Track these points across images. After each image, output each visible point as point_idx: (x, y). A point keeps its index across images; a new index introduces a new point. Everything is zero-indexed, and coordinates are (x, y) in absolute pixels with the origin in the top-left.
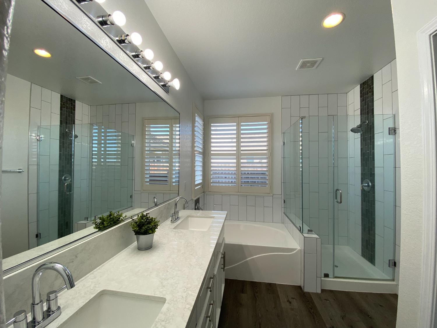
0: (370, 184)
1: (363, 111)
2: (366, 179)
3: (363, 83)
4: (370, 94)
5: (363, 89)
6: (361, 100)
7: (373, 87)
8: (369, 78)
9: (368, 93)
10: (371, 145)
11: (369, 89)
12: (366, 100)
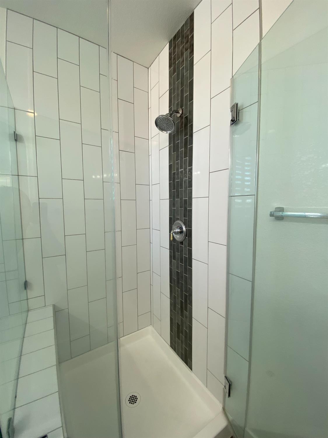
0: (184, 229)
1: (174, 92)
2: (178, 219)
3: (175, 37)
4: (186, 54)
5: (175, 48)
6: (170, 72)
7: (193, 37)
8: (184, 22)
9: (182, 54)
10: (185, 156)
11: (185, 44)
12: (178, 68)
